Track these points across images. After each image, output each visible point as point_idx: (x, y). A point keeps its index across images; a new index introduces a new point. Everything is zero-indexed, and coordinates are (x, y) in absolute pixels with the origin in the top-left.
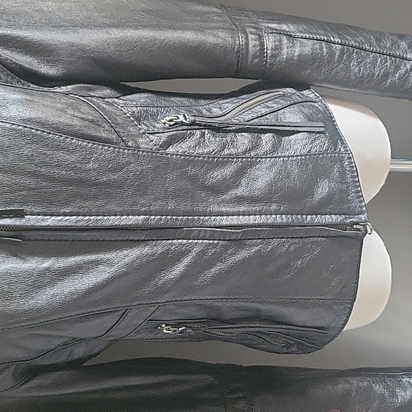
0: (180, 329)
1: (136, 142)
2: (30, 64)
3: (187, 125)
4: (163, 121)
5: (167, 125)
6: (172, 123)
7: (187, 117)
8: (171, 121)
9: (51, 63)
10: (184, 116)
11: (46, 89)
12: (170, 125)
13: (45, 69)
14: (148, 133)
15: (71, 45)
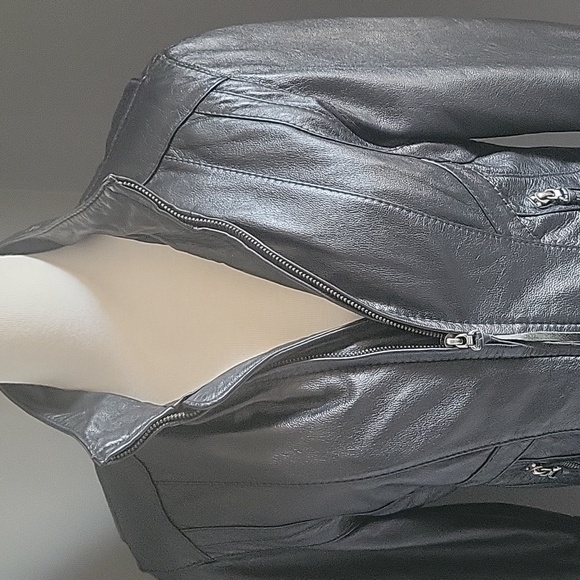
0: (555, 470)
1: (506, 227)
2: (367, 117)
3: (565, 204)
4: (533, 198)
5: (539, 204)
6: (546, 201)
7: (565, 192)
8: (545, 198)
9: (391, 115)
10: (562, 191)
11: (386, 150)
12: (543, 204)
13: (384, 123)
14: (519, 216)
15: (418, 91)
